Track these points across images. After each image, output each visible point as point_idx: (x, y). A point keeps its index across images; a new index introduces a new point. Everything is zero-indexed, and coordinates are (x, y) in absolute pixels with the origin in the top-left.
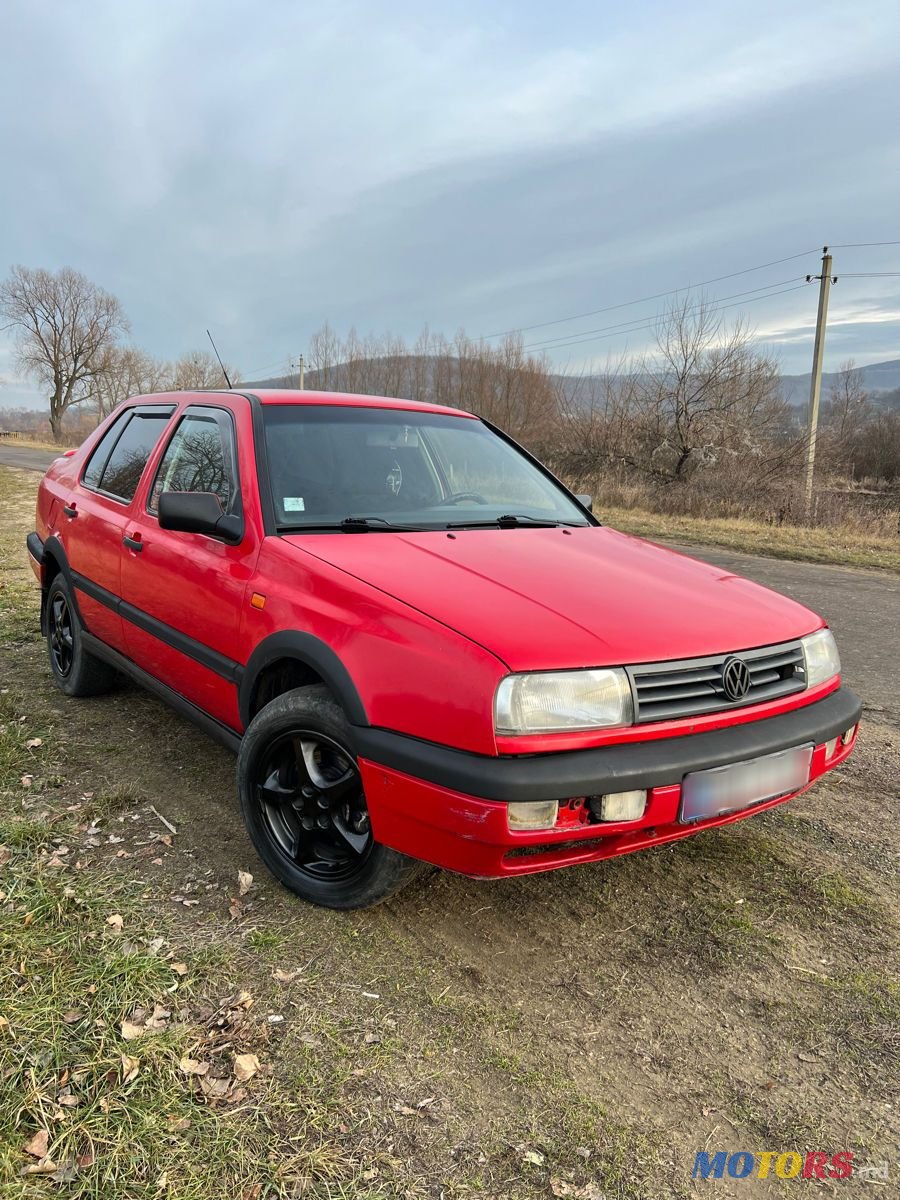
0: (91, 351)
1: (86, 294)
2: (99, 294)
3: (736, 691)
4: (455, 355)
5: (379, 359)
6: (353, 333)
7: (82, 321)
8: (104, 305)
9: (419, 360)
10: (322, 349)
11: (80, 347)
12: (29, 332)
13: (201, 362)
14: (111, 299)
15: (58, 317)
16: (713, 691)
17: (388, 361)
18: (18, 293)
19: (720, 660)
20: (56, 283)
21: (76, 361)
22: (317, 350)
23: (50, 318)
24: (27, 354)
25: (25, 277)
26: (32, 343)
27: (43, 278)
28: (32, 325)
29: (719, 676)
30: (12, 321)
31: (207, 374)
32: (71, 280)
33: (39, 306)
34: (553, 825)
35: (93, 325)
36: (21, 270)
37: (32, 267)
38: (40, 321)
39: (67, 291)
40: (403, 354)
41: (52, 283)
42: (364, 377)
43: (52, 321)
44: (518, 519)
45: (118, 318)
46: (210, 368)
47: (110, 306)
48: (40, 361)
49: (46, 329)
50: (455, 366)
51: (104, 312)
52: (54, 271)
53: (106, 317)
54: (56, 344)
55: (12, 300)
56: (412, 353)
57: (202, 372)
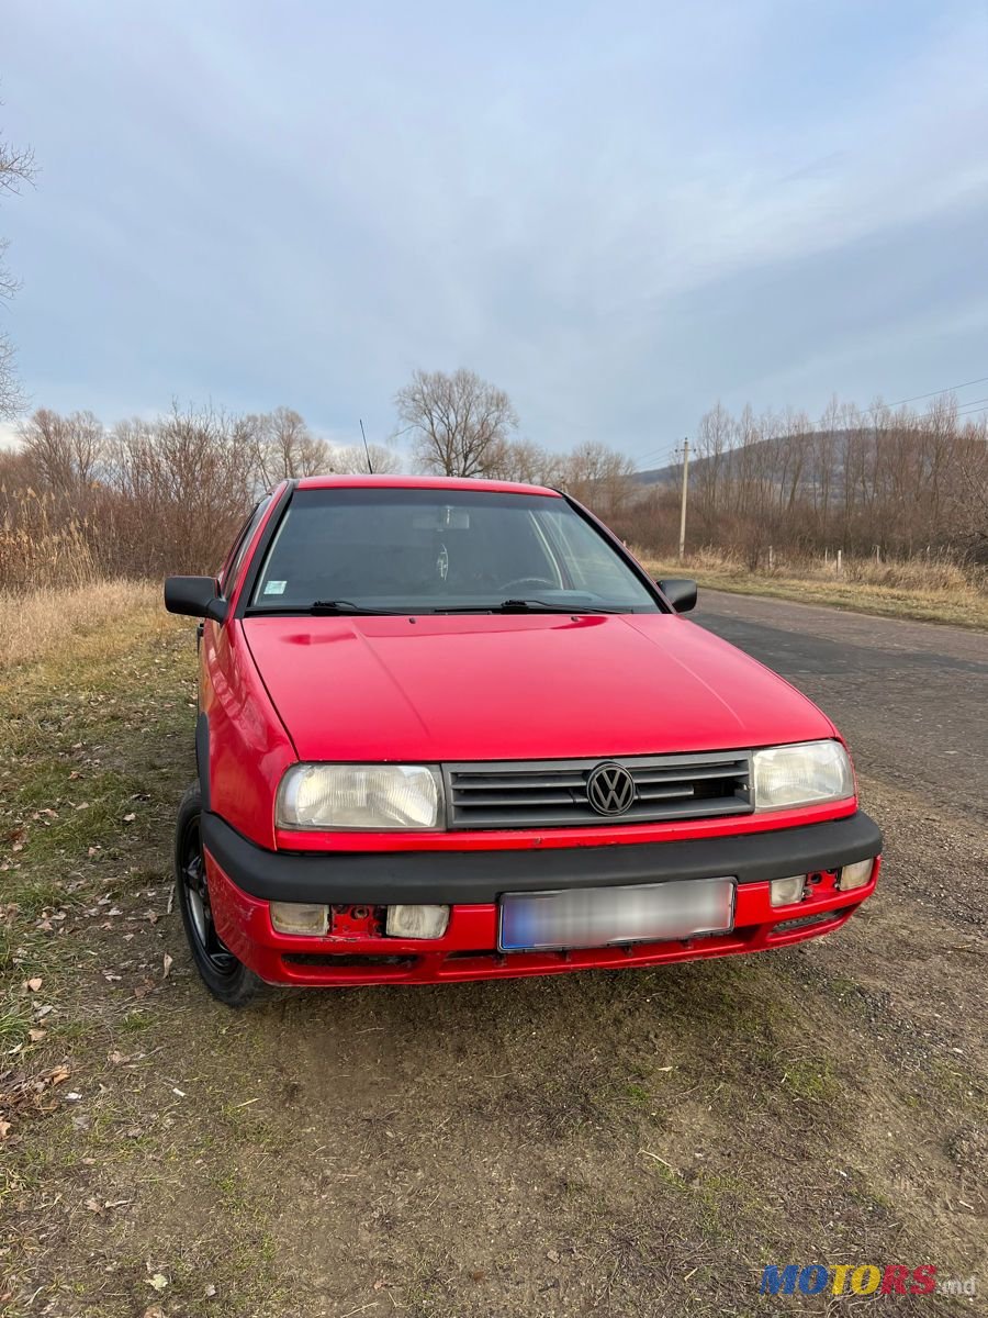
0: (480, 448)
1: (478, 392)
2: (490, 391)
3: (607, 803)
4: (871, 425)
5: (777, 439)
6: (748, 411)
7: (473, 419)
8: (495, 401)
9: (825, 436)
10: (712, 432)
11: (471, 444)
12: (425, 433)
13: (594, 453)
14: (501, 395)
15: (452, 417)
16: (571, 801)
17: (788, 440)
18: (417, 396)
19: (589, 765)
20: (451, 385)
21: (466, 458)
22: (707, 433)
23: (445, 419)
24: (422, 455)
25: (424, 381)
26: (427, 445)
27: (440, 379)
28: (429, 427)
29: (584, 784)
30: (412, 423)
31: (599, 466)
32: (465, 380)
33: (435, 407)
34: (324, 933)
35: (483, 423)
36: (421, 374)
37: (431, 372)
38: (435, 422)
39: (461, 391)
40: (806, 431)
41: (448, 384)
42: (759, 458)
43: (446, 422)
44: (528, 604)
45: (508, 413)
46: (602, 459)
47: (500, 401)
48: (433, 460)
49: (440, 429)
50: (872, 438)
51: (493, 409)
52: (450, 372)
53: (496, 414)
54: (449, 444)
55: (412, 404)
56: (818, 429)
57: (594, 464)
